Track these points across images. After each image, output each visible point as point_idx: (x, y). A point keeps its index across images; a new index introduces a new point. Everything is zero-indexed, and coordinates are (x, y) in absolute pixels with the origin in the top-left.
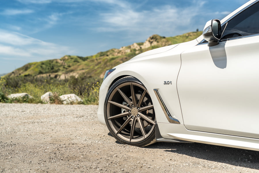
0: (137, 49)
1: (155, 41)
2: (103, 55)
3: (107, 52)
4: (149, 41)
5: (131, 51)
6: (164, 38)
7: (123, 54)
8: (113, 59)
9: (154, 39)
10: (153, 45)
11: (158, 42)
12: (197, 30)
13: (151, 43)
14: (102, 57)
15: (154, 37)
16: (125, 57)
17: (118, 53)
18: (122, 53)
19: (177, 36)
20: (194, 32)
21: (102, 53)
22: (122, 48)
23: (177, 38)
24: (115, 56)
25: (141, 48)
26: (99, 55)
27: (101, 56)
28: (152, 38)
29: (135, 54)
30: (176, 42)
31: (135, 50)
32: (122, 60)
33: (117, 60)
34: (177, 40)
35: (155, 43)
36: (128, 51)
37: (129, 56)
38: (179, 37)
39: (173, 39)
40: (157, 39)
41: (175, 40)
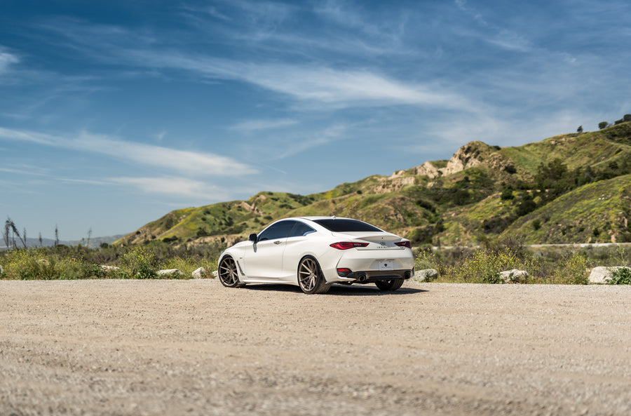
0: (431, 176)
1: (475, 157)
2: (351, 192)
3: (360, 183)
4: (460, 158)
5: (417, 182)
6: (498, 148)
7: (396, 188)
8: (371, 201)
9: (473, 152)
10: (469, 165)
11: (481, 160)
12: (580, 129)
13: (467, 160)
14: (347, 196)
15: (473, 148)
16: (401, 196)
17: (383, 187)
18: (394, 186)
19: (529, 145)
20: (570, 135)
21: (347, 185)
22: (397, 173)
23: (529, 149)
24: (377, 194)
25: (440, 173)
26: (340, 191)
27: (345, 193)
28: (468, 150)
29: (424, 189)
30: (525, 159)
31: (426, 179)
32: (392, 203)
33: (381, 204)
34: (527, 156)
35: (474, 163)
36: (410, 182)
37: (411, 193)
38: (532, 146)
39: (517, 151)
40: (478, 153)
41: (522, 154)
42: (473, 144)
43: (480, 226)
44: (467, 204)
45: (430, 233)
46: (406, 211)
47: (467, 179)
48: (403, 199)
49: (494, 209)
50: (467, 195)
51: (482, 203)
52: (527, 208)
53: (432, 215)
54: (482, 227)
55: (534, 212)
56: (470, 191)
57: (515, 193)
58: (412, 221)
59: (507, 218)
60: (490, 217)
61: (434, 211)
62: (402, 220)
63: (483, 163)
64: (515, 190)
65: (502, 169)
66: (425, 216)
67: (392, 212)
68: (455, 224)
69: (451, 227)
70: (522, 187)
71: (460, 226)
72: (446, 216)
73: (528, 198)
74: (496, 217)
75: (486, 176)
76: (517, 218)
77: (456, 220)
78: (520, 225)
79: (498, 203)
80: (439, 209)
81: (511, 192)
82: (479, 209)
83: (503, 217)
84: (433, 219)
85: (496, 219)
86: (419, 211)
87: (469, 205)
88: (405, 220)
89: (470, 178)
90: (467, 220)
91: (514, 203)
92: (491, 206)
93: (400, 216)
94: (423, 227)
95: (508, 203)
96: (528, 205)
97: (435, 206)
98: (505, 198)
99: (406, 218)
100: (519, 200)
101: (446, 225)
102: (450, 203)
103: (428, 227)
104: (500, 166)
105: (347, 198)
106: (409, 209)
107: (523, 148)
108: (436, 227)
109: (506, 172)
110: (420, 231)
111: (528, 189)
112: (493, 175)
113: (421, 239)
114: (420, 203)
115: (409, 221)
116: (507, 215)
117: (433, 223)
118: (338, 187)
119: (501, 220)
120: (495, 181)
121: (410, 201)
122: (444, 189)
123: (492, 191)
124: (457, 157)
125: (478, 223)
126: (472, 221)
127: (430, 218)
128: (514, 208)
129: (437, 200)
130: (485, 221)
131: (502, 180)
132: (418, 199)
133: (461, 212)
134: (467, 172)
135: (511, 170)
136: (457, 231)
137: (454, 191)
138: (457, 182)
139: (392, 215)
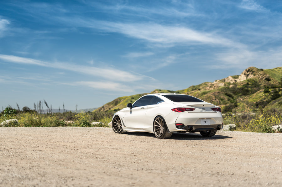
0: (232, 82)
1: (252, 74)
2: (195, 89)
3: (200, 85)
4: (245, 74)
5: (225, 85)
6: (262, 70)
7: (216, 88)
8: (204, 93)
9: (251, 71)
10: (249, 78)
11: (255, 75)
13: (248, 75)
14: (194, 91)
15: (251, 70)
17: (210, 87)
18: (215, 87)
19: (277, 68)
21: (194, 87)
22: (216, 81)
23: (276, 70)
24: (207, 91)
25: (236, 81)
26: (191, 89)
27: (193, 90)
28: (248, 71)
29: (228, 88)
30: (275, 75)
31: (229, 84)
32: (214, 94)
33: (209, 95)
34: (276, 73)
35: (251, 76)
36: (222, 85)
37: (222, 90)
38: (278, 69)
39: (271, 71)
40: (253, 72)
41: (273, 72)
42: (251, 68)
43: (254, 105)
44: (248, 94)
45: (231, 108)
46: (220, 98)
47: (248, 84)
48: (219, 92)
49: (261, 97)
50: (248, 91)
51: (255, 94)
52: (276, 96)
53: (232, 99)
54: (255, 105)
55: (279, 98)
56: (250, 89)
57: (270, 90)
58: (223, 102)
59: (266, 101)
60: (259, 100)
61: (233, 98)
62: (218, 102)
63: (255, 76)
64: (270, 88)
65: (264, 79)
66: (229, 100)
67: (214, 98)
68: (242, 104)
69: (241, 105)
70: (274, 87)
71: (245, 104)
72: (238, 100)
73: (276, 92)
74: (261, 100)
75: (257, 82)
76: (271, 101)
77: (243, 102)
78: (273, 104)
79: (262, 94)
80: (235, 97)
81: (268, 89)
82: (253, 97)
83: (265, 101)
84: (233, 101)
85: (261, 102)
86: (226, 98)
87: (249, 95)
88: (220, 102)
89: (249, 83)
90: (248, 102)
91: (270, 94)
92: (260, 95)
93: (217, 100)
94: (228, 105)
95: (267, 94)
96: (276, 95)
97: (234, 95)
98: (265, 92)
99: (220, 101)
100: (272, 93)
101: (238, 104)
102: (240, 94)
103: (230, 105)
104: (263, 78)
105: (194, 92)
106: (222, 97)
107: (274, 69)
108: (234, 105)
109: (266, 80)
110: (226, 107)
111: (276, 88)
112: (260, 82)
113: (227, 110)
114: (226, 94)
115: (222, 102)
116: (267, 100)
117: (232, 103)
118: (190, 87)
119: (263, 102)
120: (261, 85)
121: (222, 93)
122: (238, 88)
123: (259, 89)
124: (243, 74)
125: (253, 103)
126: (250, 102)
127: (231, 101)
128: (270, 96)
129: (234, 93)
130: (256, 102)
131: (264, 84)
132: (226, 93)
133: (245, 98)
134: (248, 80)
135: (268, 79)
136: (243, 107)
137: (242, 89)
138: (244, 85)
139: (214, 100)
